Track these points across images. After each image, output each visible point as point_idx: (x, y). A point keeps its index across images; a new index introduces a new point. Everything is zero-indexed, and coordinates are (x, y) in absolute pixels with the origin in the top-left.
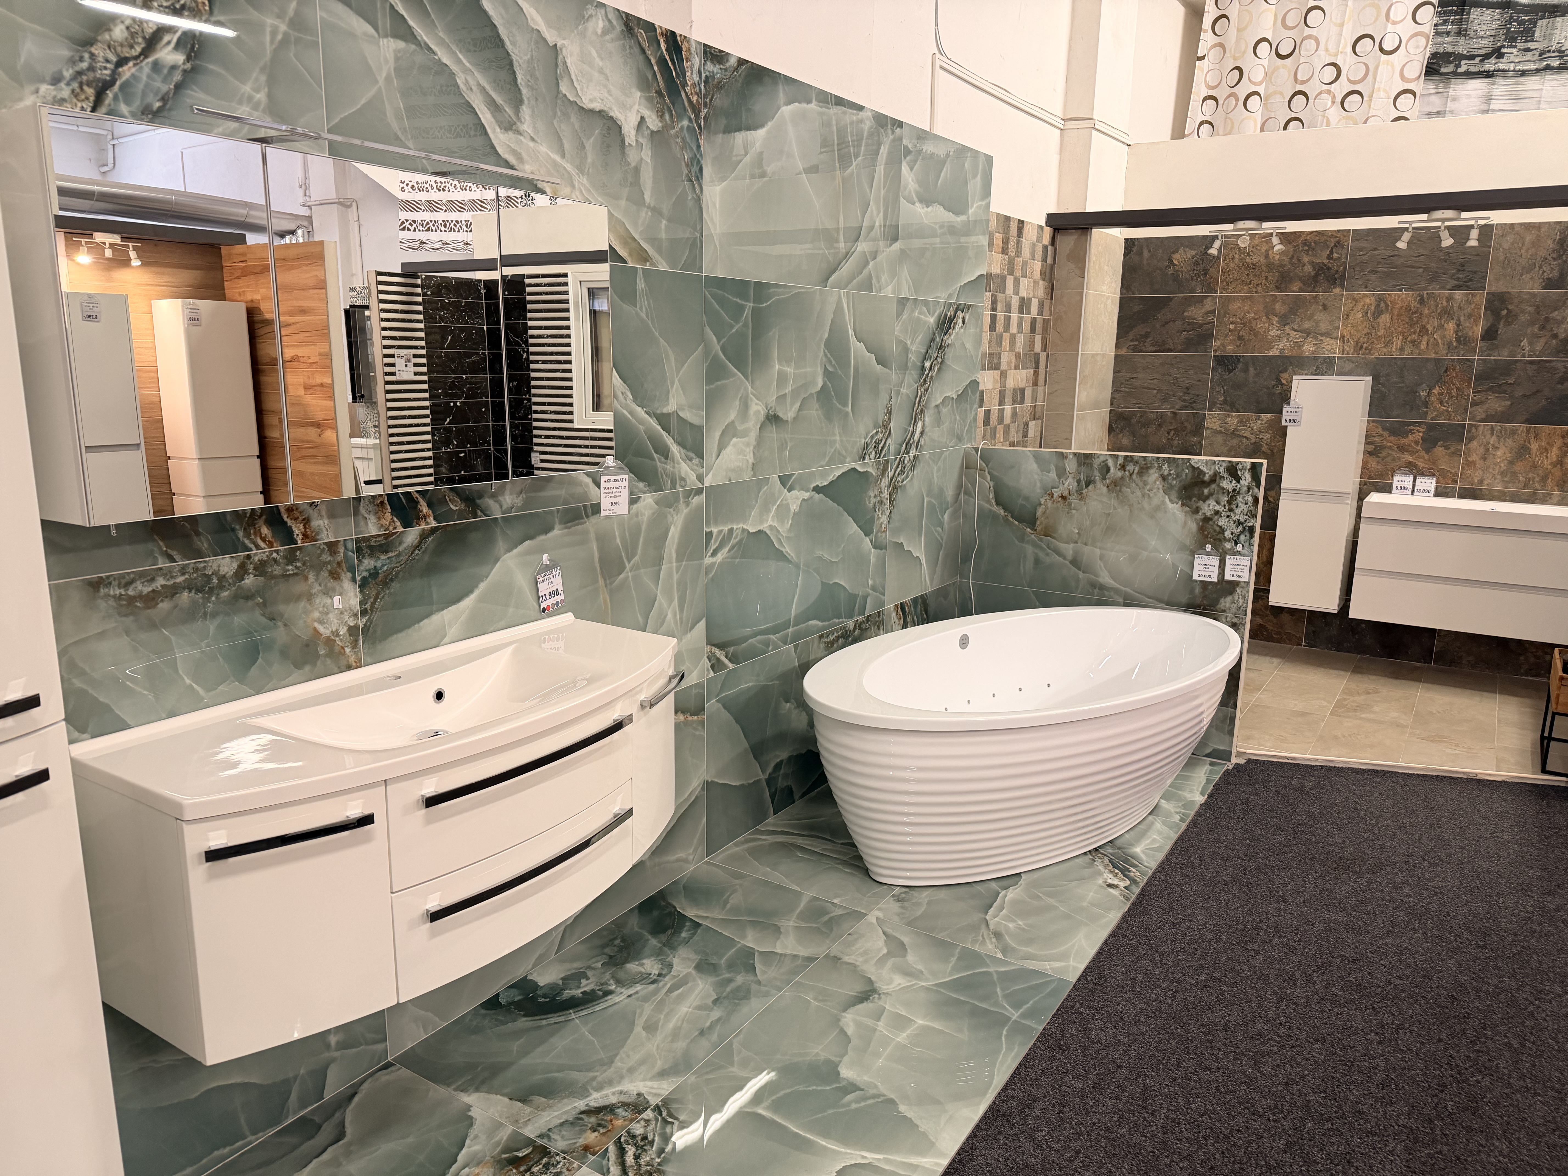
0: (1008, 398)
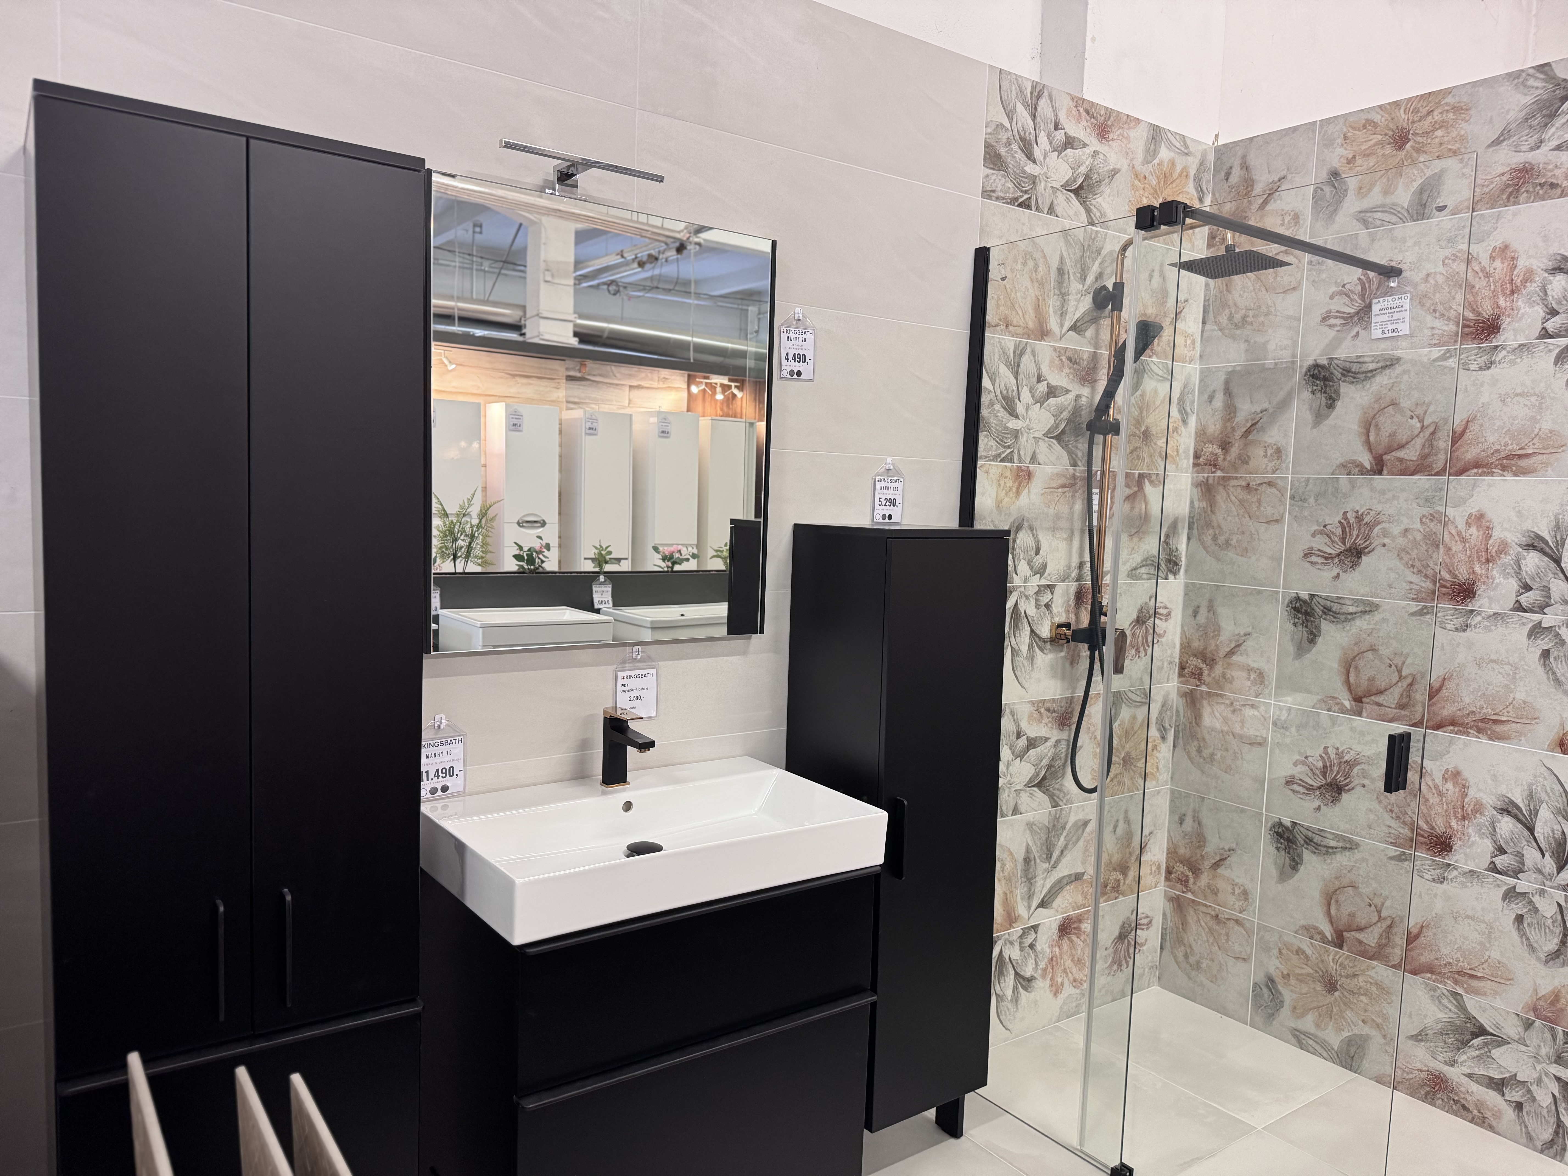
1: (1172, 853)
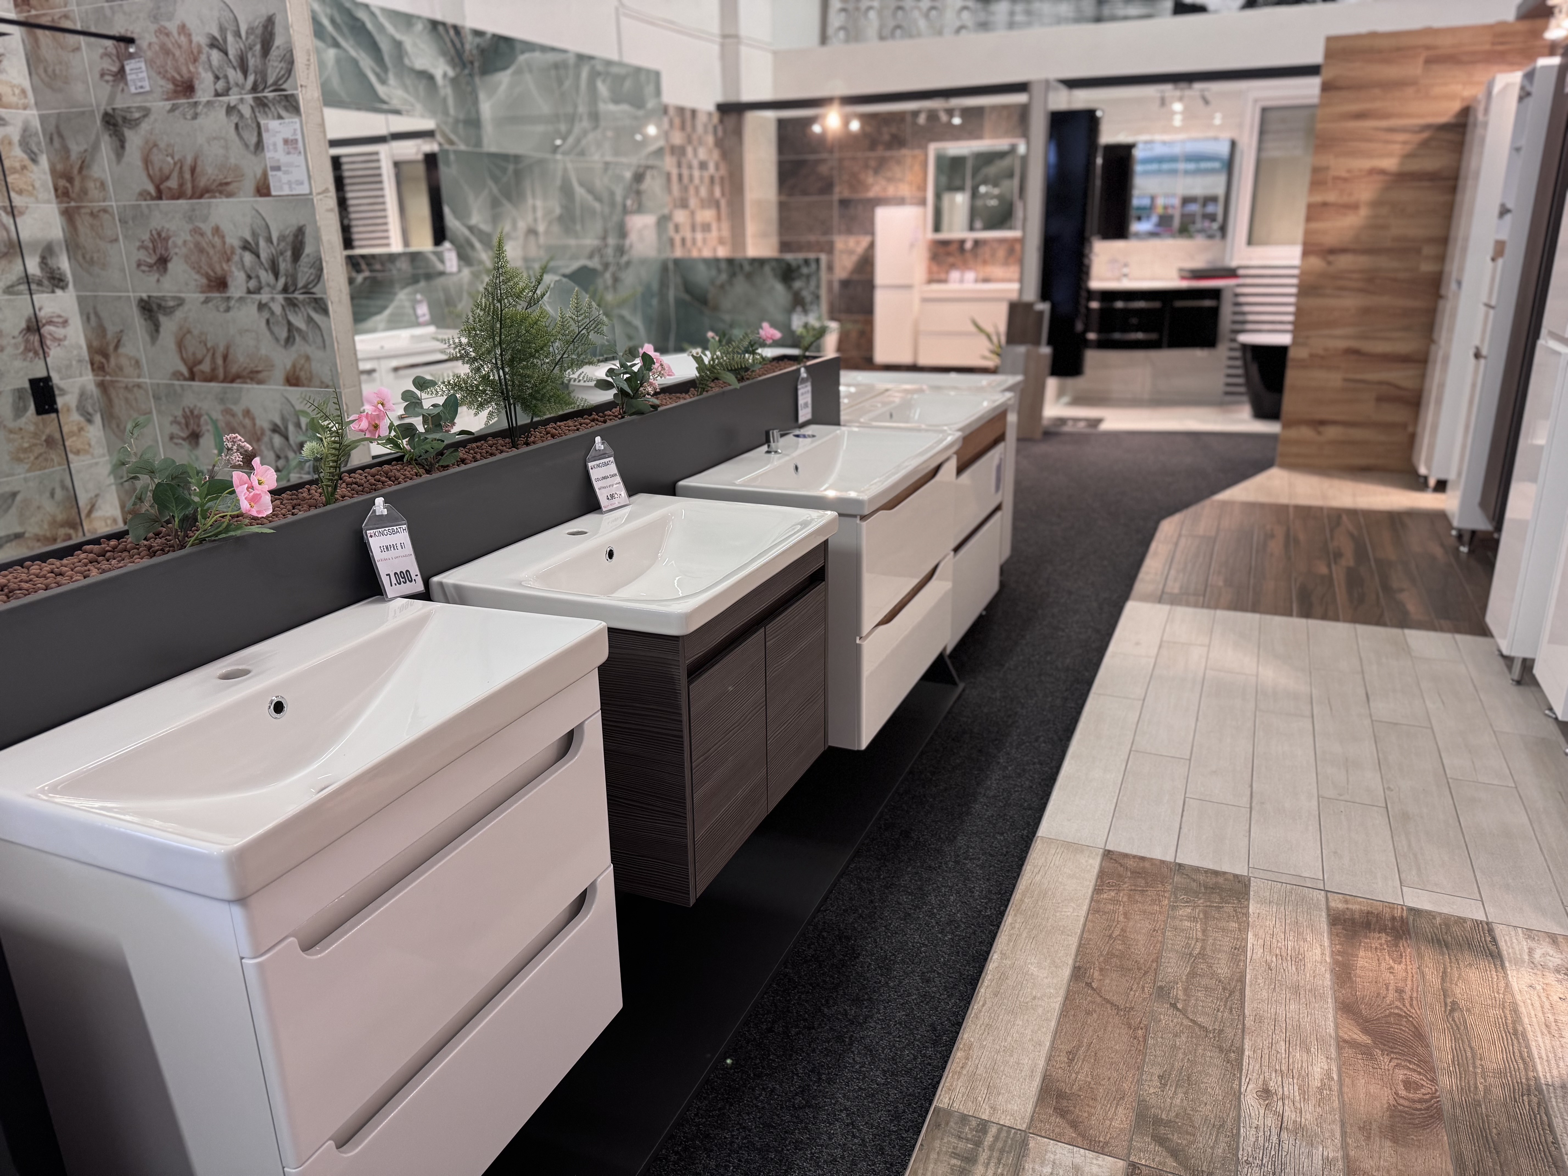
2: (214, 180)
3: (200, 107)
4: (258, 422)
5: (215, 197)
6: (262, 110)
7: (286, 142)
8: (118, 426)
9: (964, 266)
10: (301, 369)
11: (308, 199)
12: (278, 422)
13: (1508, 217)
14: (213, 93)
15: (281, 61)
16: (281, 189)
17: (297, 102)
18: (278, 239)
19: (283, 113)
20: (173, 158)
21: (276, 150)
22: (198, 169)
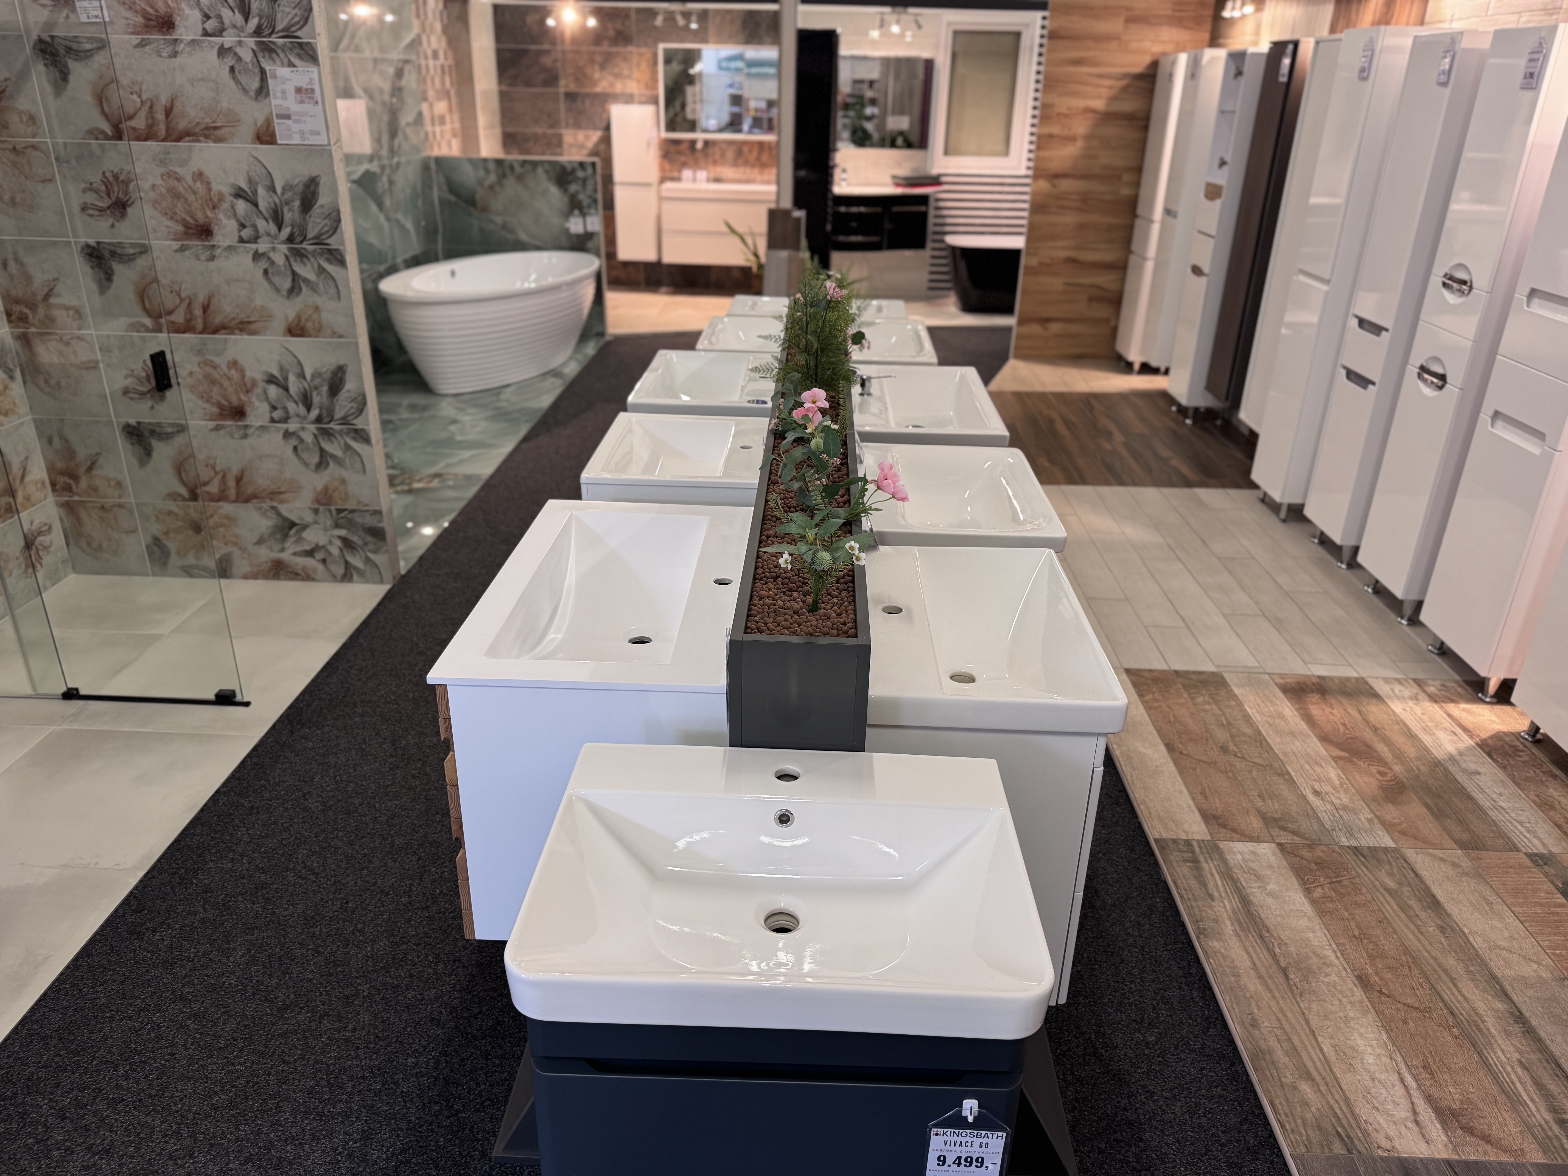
0: (437, 122)
1: (51, 469)
2: (198, 123)
3: (182, 46)
4: (248, 374)
5: (199, 141)
6: (267, 55)
7: (299, 90)
8: (46, 381)
9: (696, 165)
10: (307, 320)
11: (325, 150)
12: (275, 372)
13: (1225, 168)
14: (200, 31)
15: (295, 8)
16: (290, 137)
17: (314, 51)
18: (283, 189)
19: (296, 61)
20: (140, 96)
21: (285, 98)
22: (176, 110)
